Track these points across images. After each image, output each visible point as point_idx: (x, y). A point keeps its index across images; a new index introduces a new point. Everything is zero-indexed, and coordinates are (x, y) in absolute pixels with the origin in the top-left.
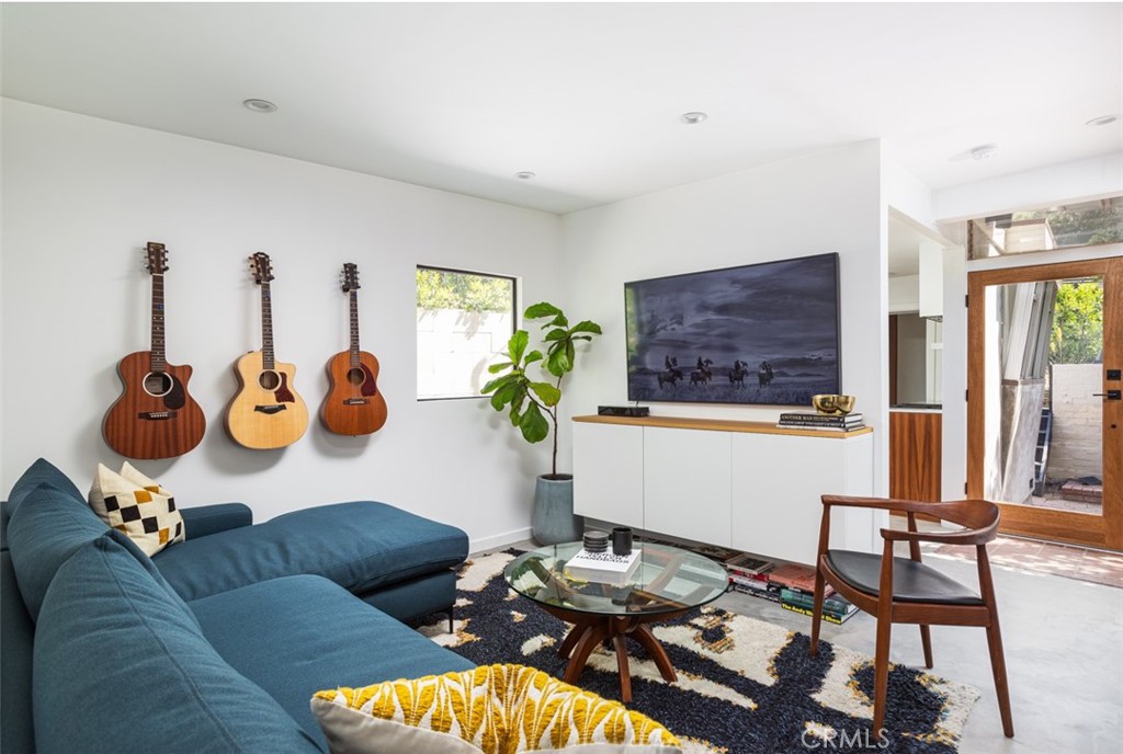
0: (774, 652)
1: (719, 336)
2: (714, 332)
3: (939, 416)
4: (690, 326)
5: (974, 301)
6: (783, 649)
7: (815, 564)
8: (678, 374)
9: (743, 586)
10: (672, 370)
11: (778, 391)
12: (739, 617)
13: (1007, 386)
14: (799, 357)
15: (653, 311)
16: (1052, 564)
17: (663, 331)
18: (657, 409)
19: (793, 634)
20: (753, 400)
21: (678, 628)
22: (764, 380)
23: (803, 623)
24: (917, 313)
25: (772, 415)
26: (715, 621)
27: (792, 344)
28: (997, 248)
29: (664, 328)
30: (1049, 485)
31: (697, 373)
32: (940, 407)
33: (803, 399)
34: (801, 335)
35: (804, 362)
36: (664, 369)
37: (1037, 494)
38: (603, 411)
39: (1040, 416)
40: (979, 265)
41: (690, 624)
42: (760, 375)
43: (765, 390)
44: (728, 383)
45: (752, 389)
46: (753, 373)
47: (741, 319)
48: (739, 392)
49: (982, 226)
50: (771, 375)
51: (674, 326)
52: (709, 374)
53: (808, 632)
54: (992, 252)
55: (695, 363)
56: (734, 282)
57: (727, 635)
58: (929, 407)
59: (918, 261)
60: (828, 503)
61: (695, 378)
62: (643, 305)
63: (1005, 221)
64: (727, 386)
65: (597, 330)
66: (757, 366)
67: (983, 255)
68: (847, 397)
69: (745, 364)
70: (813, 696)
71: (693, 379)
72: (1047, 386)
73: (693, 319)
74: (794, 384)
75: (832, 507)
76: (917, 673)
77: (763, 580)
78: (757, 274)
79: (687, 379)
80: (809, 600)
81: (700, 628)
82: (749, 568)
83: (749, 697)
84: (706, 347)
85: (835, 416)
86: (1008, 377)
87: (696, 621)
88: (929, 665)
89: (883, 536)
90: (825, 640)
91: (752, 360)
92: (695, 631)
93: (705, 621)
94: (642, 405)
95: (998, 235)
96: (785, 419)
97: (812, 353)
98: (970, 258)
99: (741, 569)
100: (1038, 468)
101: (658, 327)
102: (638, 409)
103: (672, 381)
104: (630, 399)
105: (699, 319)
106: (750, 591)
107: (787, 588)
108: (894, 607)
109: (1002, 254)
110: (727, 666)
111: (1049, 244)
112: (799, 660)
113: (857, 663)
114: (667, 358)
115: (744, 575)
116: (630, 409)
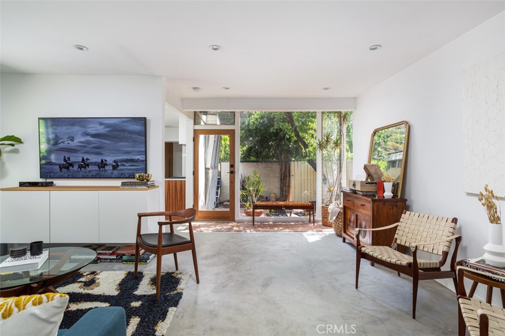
0: (118, 282)
1: (92, 148)
2: (90, 146)
3: (185, 181)
4: (78, 142)
5: (195, 140)
6: (123, 279)
7: (135, 242)
8: (71, 165)
9: (105, 259)
10: (67, 163)
11: (121, 172)
12: (103, 272)
13: (207, 169)
14: (130, 158)
15: (56, 133)
16: (217, 227)
17: (62, 144)
18: (58, 182)
19: (127, 273)
20: (109, 176)
21: (71, 285)
22: (114, 168)
23: (131, 268)
24: (178, 143)
25: (118, 183)
26: (90, 277)
27: (128, 153)
28: (204, 122)
29: (63, 142)
30: (220, 203)
31: (81, 165)
32: (185, 178)
33: (132, 176)
34: (131, 149)
35: (132, 160)
36: (63, 162)
37: (217, 207)
38: (22, 184)
39: (217, 180)
40: (197, 127)
41: (77, 282)
42: (113, 166)
43: (115, 172)
44: (98, 169)
45: (109, 171)
46: (110, 165)
47: (104, 141)
48: (103, 173)
49: (199, 113)
50: (118, 166)
51: (69, 142)
52: (88, 165)
53: (133, 270)
54: (202, 123)
55: (81, 160)
56: (101, 124)
57: (97, 281)
58: (182, 178)
59: (178, 122)
60: (140, 216)
61: (80, 167)
62: (50, 130)
63: (205, 113)
64: (97, 171)
65: (19, 141)
66: (112, 161)
67: (199, 124)
68: (149, 174)
69: (106, 161)
70: (134, 293)
71: (79, 167)
72: (219, 170)
73: (79, 139)
74: (128, 169)
75: (142, 218)
76: (173, 273)
77: (114, 254)
78: (112, 122)
79: (76, 167)
80: (134, 258)
81: (83, 282)
82: (108, 250)
83: (106, 302)
84: (87, 152)
85: (145, 182)
86: (207, 167)
87: (80, 280)
88: (177, 269)
89: (159, 224)
90: (140, 271)
91: (110, 159)
92: (80, 284)
93: (85, 278)
94: (48, 180)
95: (204, 117)
96: (123, 184)
97: (136, 157)
98: (195, 124)
99: (104, 252)
100: (217, 198)
101: (60, 142)
102: (46, 183)
103: (67, 168)
104: (41, 177)
105: (83, 139)
106: (109, 261)
107: (125, 255)
108: (163, 250)
109: (205, 124)
110: (96, 294)
111: (218, 123)
112: (129, 281)
113: (152, 276)
114: (65, 157)
115: (105, 254)
116: (41, 183)
